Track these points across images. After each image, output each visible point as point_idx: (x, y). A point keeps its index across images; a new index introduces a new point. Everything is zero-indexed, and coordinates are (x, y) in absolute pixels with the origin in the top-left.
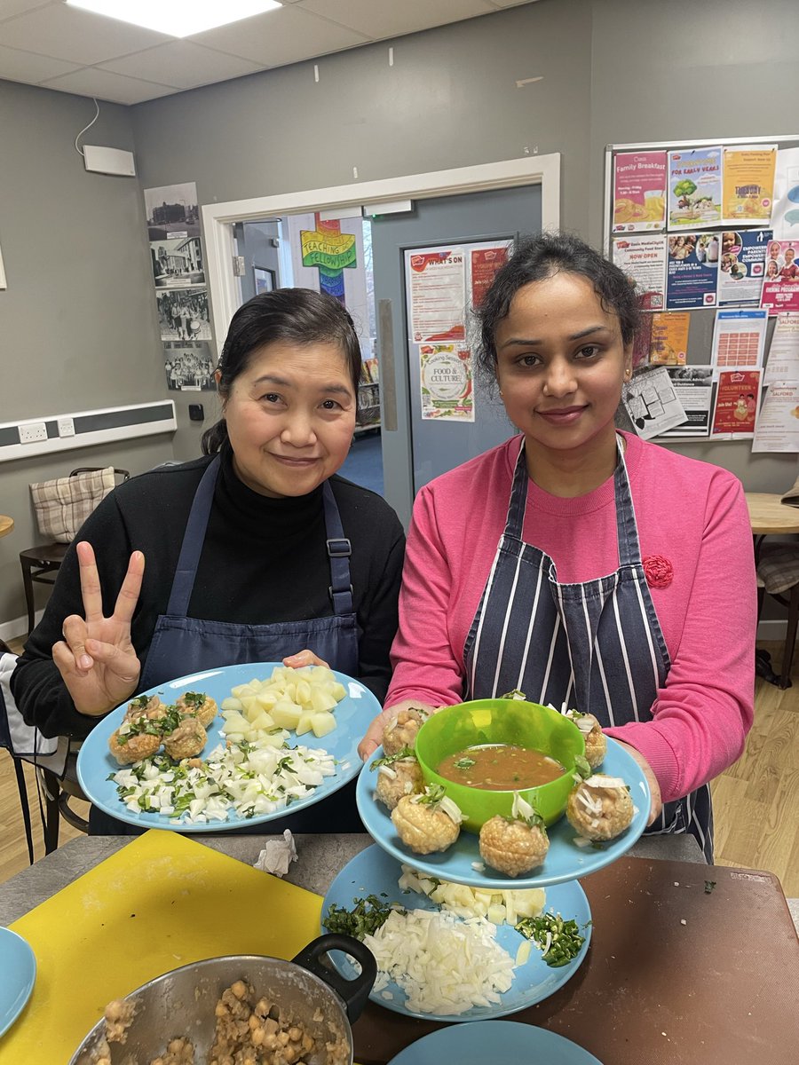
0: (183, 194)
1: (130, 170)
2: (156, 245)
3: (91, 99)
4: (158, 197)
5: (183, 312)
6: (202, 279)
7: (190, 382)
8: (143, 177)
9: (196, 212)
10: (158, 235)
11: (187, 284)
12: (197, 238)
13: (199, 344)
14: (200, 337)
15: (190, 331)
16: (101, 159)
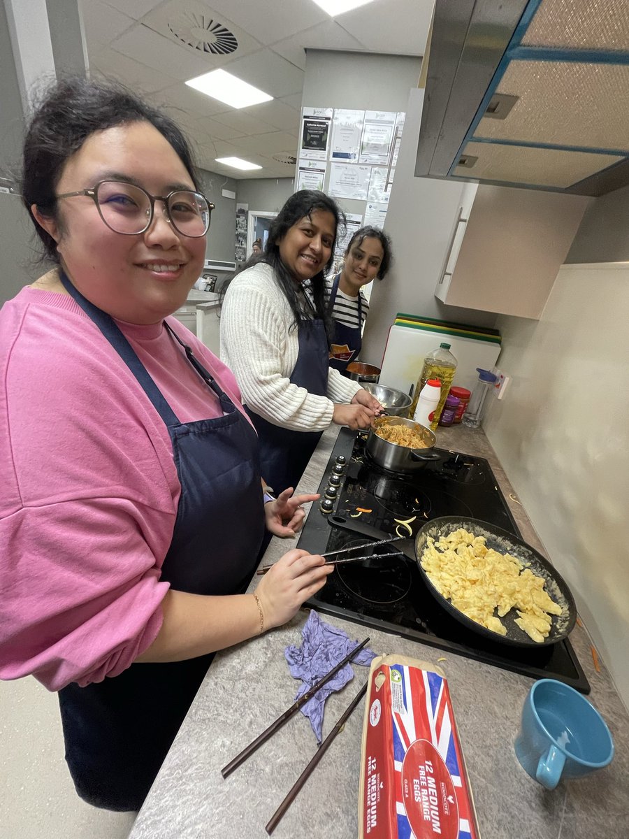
0: (245, 207)
1: (234, 198)
2: (237, 219)
3: (226, 177)
4: (240, 206)
5: (241, 239)
6: (246, 230)
7: (240, 259)
8: (237, 200)
9: (247, 212)
10: (238, 217)
11: (243, 231)
12: (247, 219)
13: (243, 248)
14: (244, 246)
15: (242, 244)
16: (226, 193)
